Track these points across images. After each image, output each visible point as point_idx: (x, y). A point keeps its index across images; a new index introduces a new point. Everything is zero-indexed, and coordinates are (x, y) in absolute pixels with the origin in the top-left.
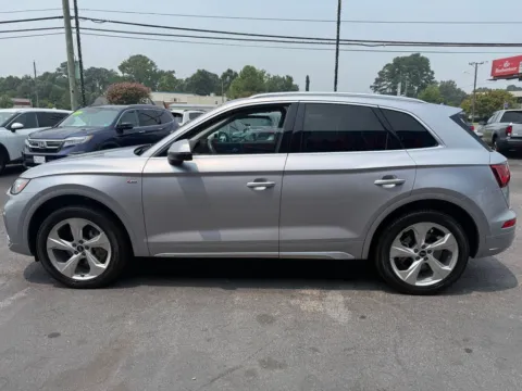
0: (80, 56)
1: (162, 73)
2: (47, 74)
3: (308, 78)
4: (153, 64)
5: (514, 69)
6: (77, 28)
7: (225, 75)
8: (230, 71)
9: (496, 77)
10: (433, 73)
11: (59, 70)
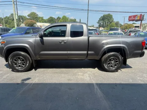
0: (17, 12)
1: (40, 17)
2: (6, 17)
3: (80, 19)
4: (37, 15)
5: (134, 18)
6: (17, 4)
7: (57, 18)
8: (59, 17)
9: (130, 20)
10: (113, 19)
11: (10, 16)
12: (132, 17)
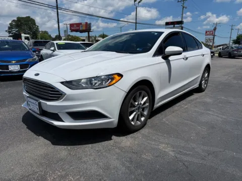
5: (78, 28)
9: (72, 31)
10: (38, 26)
12: (75, 26)
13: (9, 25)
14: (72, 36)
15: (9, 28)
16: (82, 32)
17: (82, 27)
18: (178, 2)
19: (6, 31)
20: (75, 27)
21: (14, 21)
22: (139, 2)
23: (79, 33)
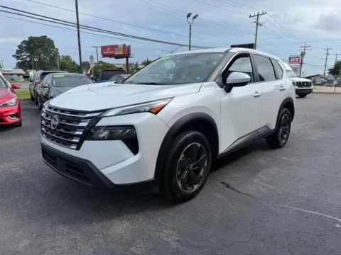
5: (113, 52)
10: (57, 49)
13: (18, 48)
14: (105, 63)
15: (18, 52)
16: (117, 57)
17: (118, 50)
18: (250, 16)
19: (14, 56)
20: (108, 51)
21: (24, 42)
22: (194, 18)
23: (114, 58)
